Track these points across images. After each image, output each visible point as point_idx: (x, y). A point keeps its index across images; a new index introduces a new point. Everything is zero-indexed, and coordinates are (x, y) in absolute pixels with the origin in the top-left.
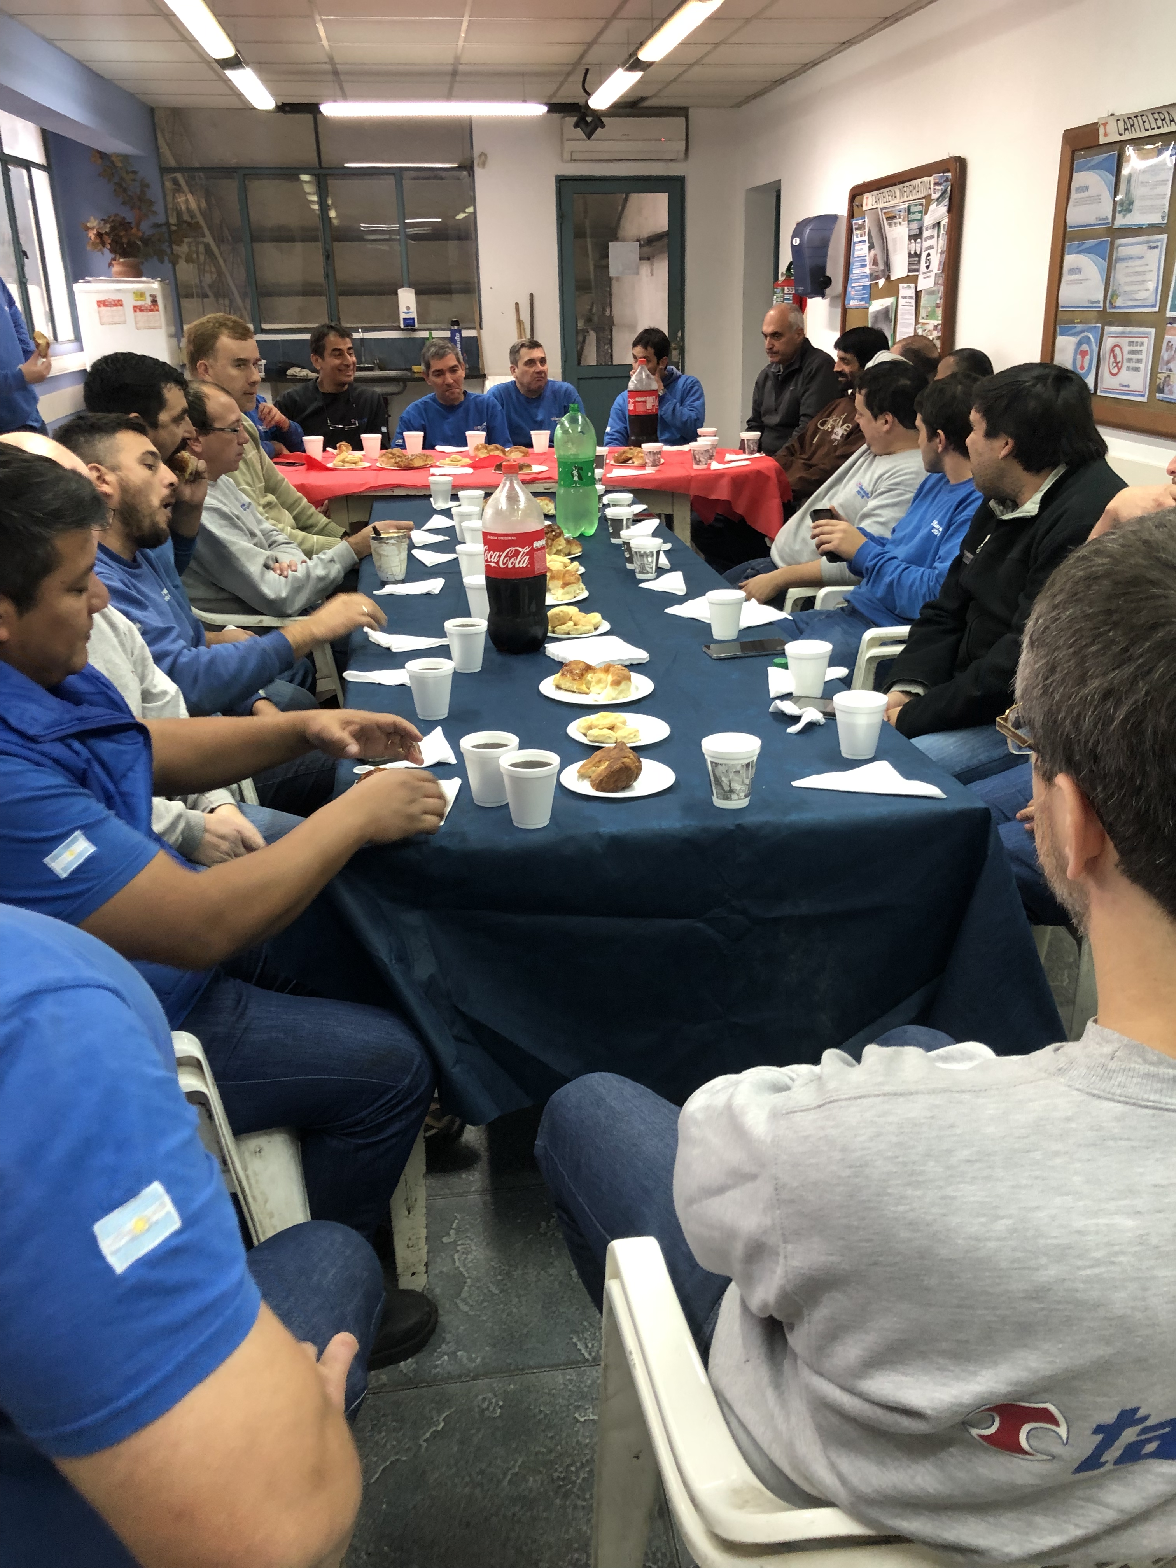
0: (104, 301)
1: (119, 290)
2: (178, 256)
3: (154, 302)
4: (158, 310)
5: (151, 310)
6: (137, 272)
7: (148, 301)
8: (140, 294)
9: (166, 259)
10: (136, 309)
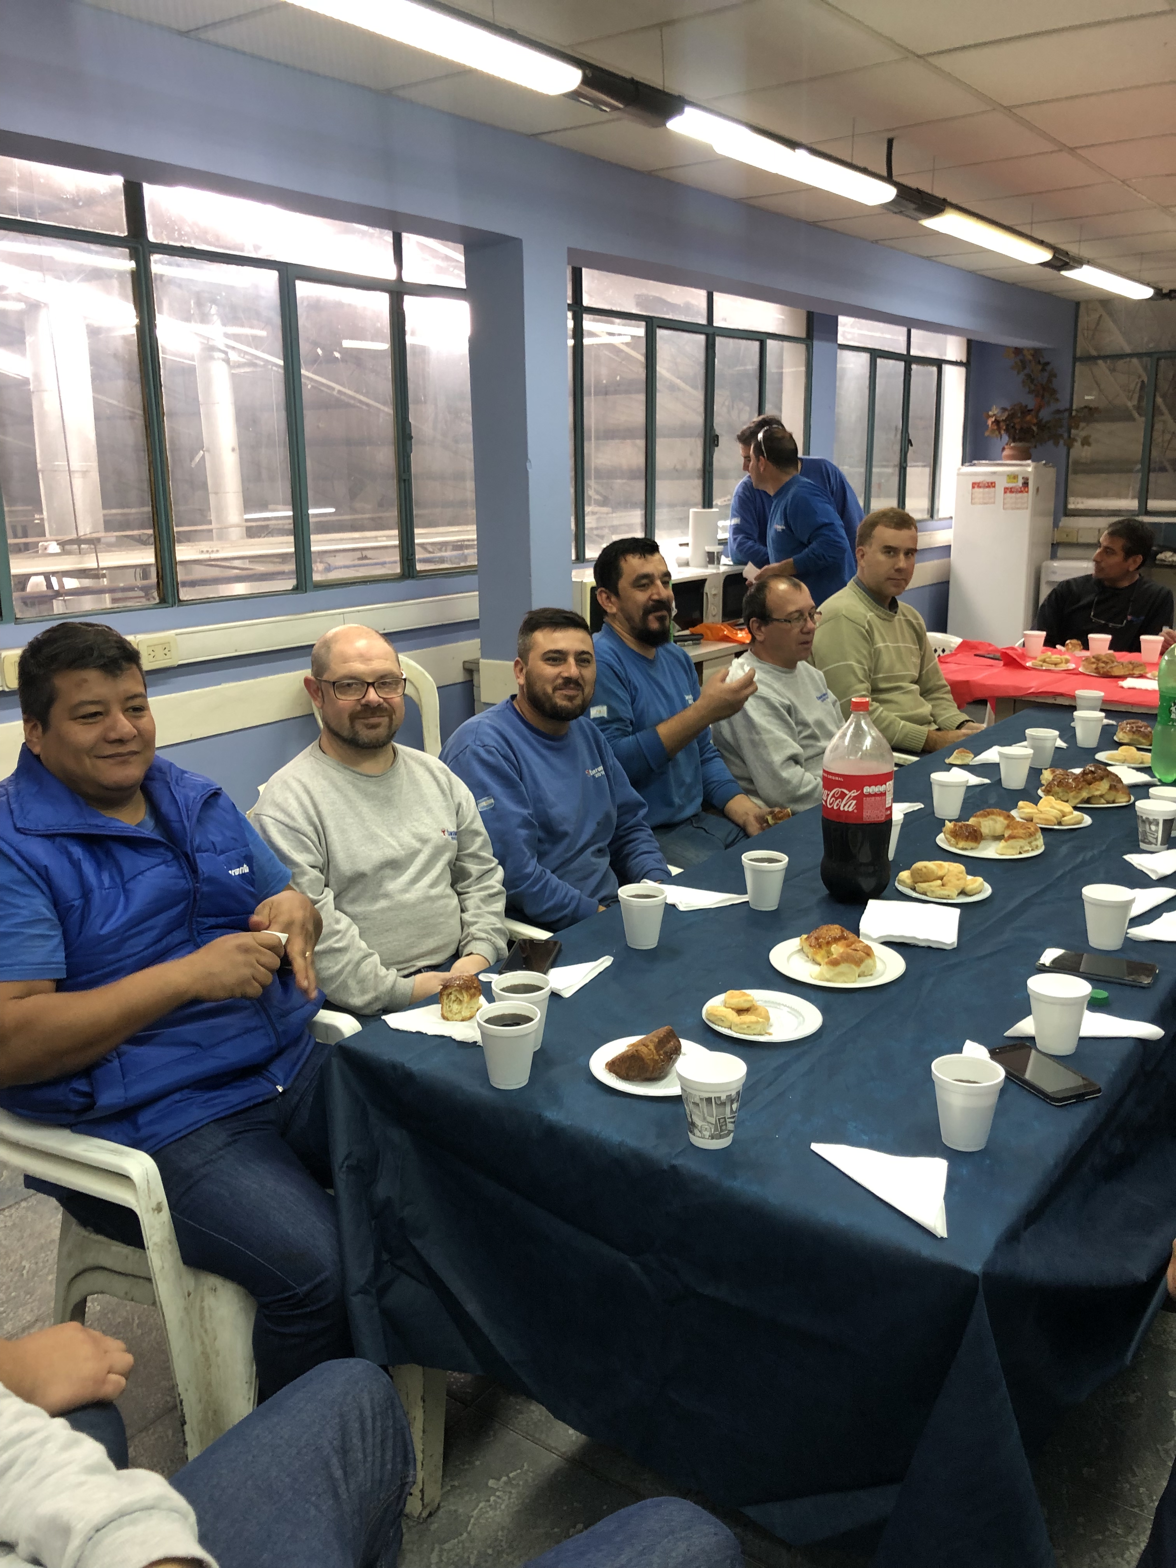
0: (979, 483)
1: (994, 473)
2: (1075, 440)
3: (1026, 484)
4: (1027, 492)
5: (1021, 492)
6: (1024, 455)
7: (1020, 483)
8: (1014, 477)
9: (1062, 442)
10: (1006, 490)
